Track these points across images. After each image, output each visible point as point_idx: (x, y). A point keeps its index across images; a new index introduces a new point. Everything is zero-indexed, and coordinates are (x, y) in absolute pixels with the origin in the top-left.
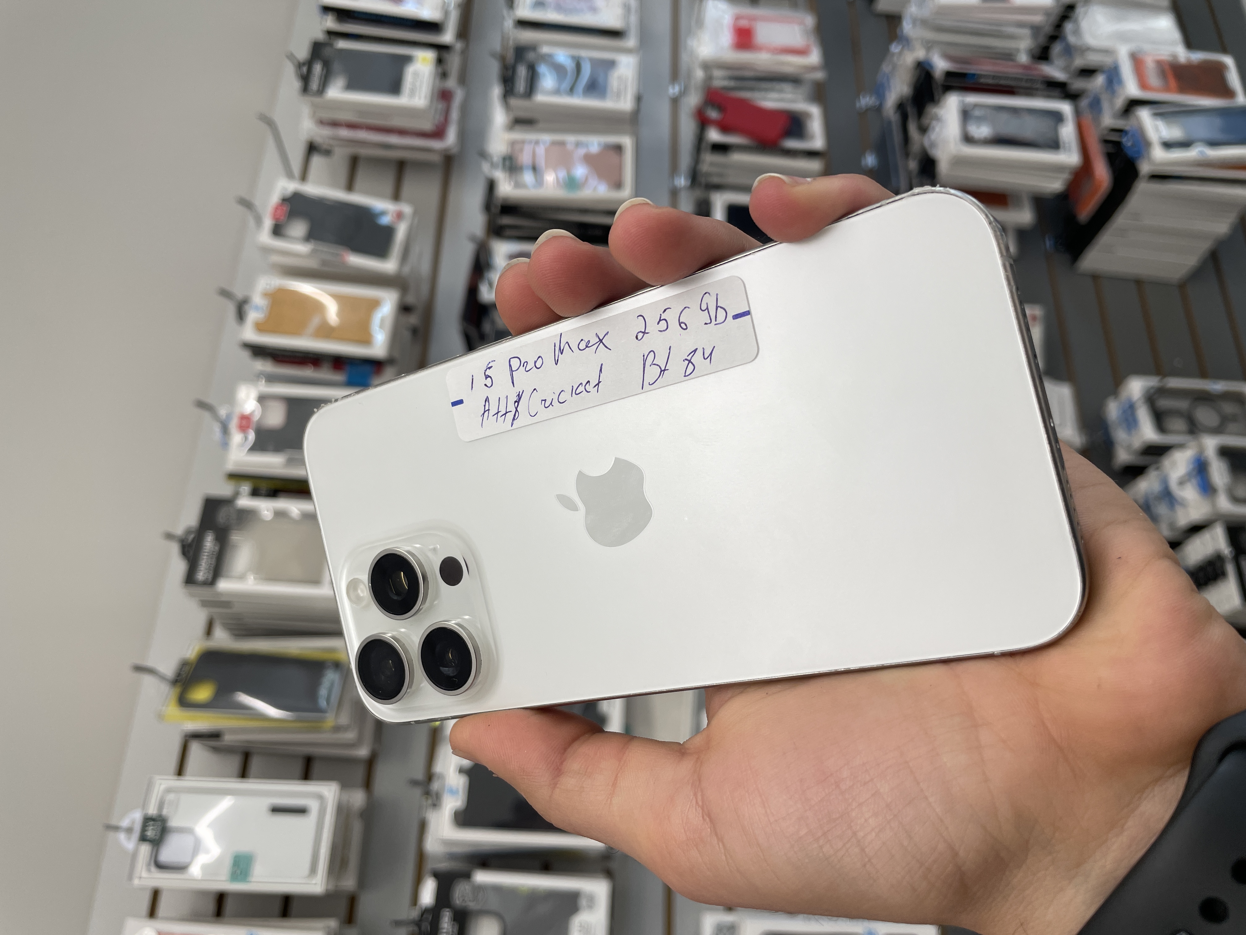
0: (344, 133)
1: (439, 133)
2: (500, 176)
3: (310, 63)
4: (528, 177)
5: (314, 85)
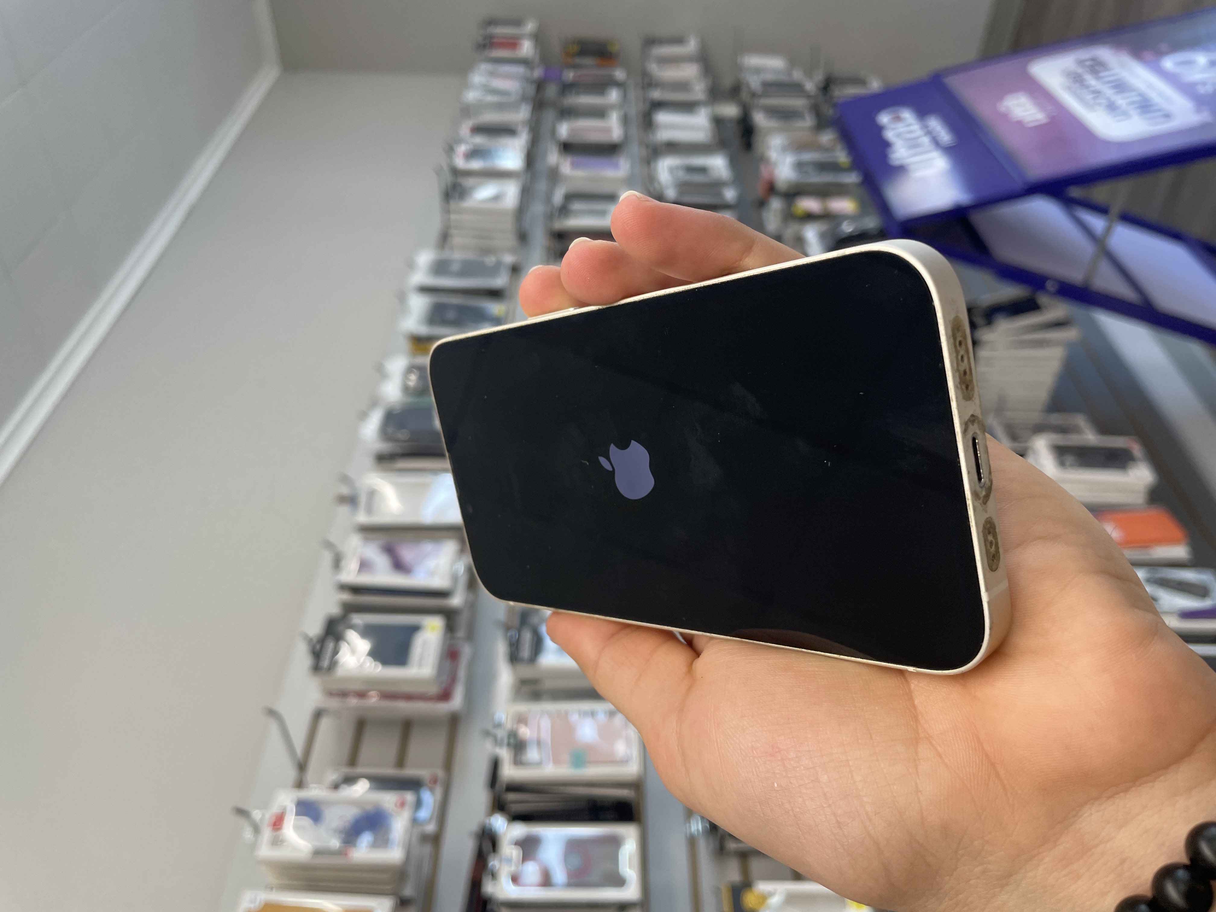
0: (353, 702)
1: (445, 695)
2: (505, 755)
3: (322, 641)
4: (532, 754)
5: (325, 663)
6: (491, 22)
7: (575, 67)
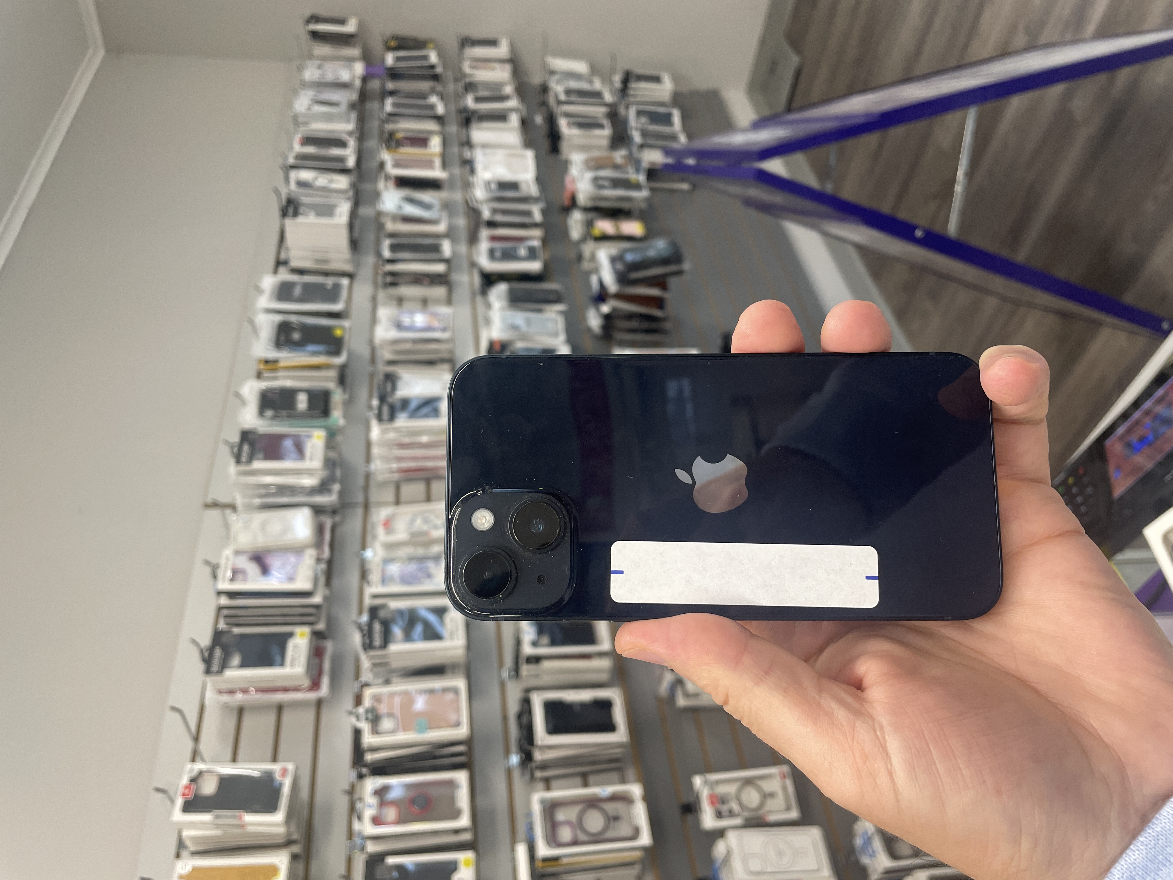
0: (238, 696)
1: (315, 686)
2: (365, 726)
3: (211, 649)
4: (386, 724)
5: (215, 666)
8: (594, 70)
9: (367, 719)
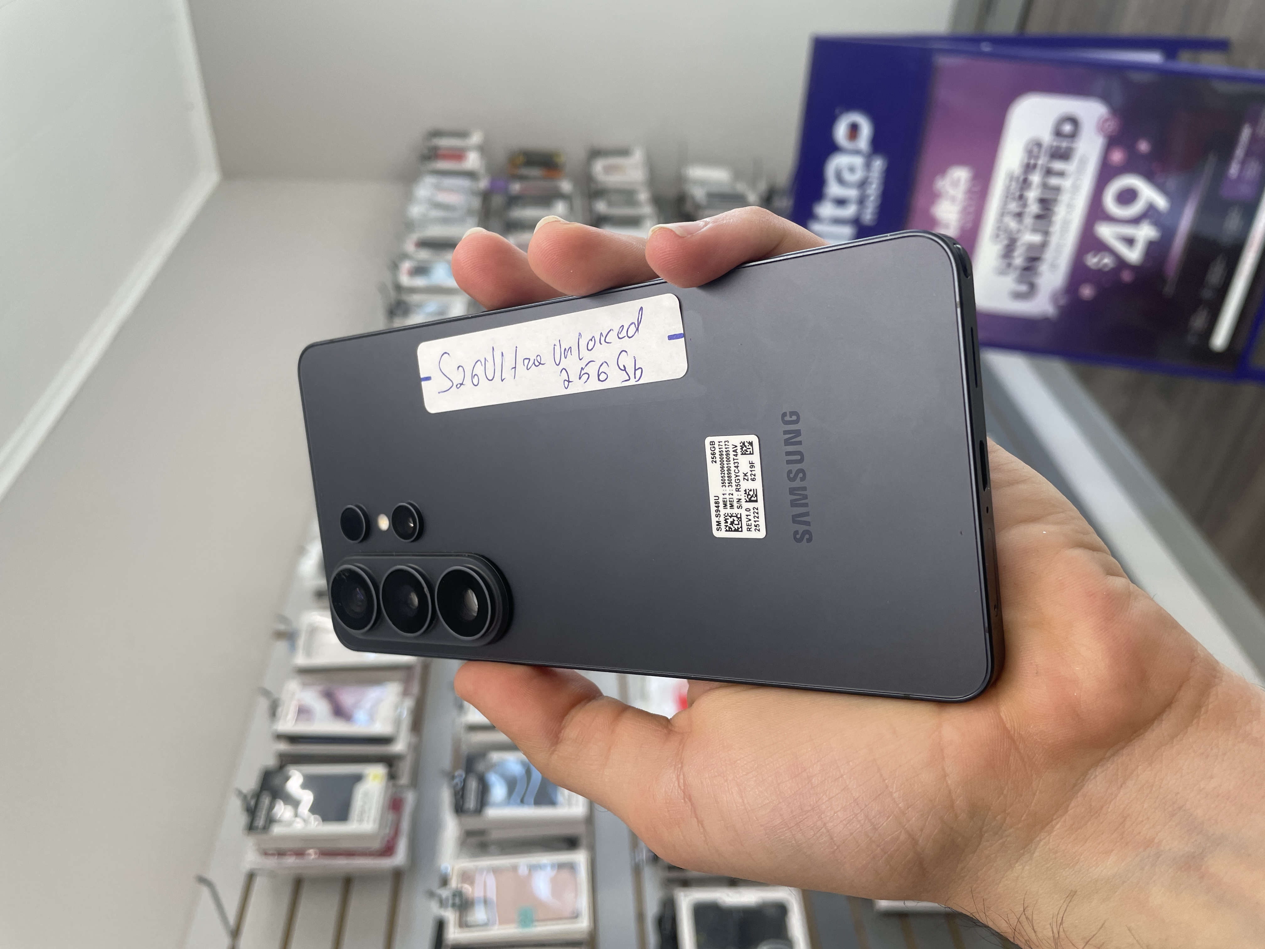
0: (291, 861)
1: (388, 850)
2: (450, 916)
3: (258, 796)
4: (479, 914)
5: (261, 821)
6: (437, 134)
7: (521, 178)
8: (738, 175)
9: (453, 905)
